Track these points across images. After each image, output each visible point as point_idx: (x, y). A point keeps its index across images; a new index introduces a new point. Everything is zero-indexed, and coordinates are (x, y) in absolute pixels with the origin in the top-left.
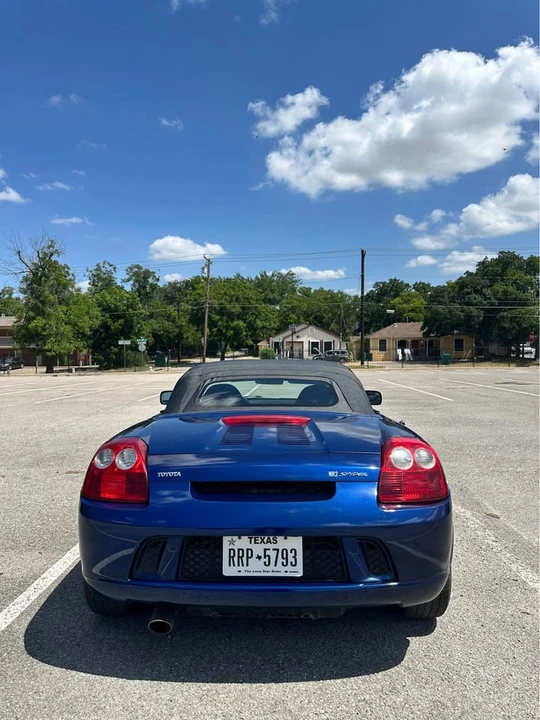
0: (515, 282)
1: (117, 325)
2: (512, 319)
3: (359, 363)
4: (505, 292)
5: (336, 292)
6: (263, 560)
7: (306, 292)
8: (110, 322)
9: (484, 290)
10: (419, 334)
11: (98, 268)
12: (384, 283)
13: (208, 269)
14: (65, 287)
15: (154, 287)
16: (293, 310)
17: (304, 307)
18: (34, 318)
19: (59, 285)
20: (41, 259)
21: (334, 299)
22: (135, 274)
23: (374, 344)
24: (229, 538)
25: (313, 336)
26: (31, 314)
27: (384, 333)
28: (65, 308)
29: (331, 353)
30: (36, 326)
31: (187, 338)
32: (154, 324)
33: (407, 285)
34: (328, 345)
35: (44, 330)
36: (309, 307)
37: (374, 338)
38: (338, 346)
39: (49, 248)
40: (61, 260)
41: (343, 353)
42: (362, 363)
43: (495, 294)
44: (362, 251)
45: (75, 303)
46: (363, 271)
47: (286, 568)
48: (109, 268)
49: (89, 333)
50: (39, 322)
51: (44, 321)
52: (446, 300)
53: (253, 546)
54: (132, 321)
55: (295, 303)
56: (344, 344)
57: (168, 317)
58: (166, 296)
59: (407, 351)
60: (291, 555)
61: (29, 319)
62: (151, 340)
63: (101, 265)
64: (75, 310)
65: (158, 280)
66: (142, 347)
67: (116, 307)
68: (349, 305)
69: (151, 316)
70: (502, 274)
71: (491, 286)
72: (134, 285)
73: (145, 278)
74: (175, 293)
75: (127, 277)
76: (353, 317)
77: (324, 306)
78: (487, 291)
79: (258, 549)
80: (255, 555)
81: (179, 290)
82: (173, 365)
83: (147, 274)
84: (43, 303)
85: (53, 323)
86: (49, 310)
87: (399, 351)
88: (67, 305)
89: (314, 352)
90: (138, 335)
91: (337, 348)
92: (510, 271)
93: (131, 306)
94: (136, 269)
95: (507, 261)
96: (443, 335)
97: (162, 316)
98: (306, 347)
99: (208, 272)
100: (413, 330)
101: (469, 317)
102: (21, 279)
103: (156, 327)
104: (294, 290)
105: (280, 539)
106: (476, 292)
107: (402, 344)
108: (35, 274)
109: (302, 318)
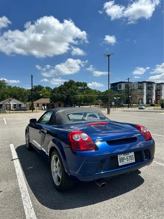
0: (74, 88)
2: (73, 98)
3: (31, 111)
4: (72, 91)
5: (21, 88)
6: (127, 159)
7: (10, 87)
9: (66, 90)
10: (49, 102)
12: (36, 86)
16: (5, 93)
17: (10, 92)
21: (20, 90)
23: (35, 105)
24: (119, 155)
25: (14, 102)
27: (38, 101)
29: (21, 108)
33: (44, 87)
34: (20, 105)
36: (11, 92)
37: (35, 103)
38: (23, 105)
41: (25, 108)
42: (33, 111)
43: (69, 91)
44: (32, 76)
46: (32, 82)
47: (131, 161)
52: (56, 92)
53: (124, 156)
55: (6, 91)
56: (25, 105)
59: (45, 107)
60: (132, 157)
68: (26, 92)
70: (71, 86)
71: (68, 89)
76: (27, 96)
77: (17, 92)
78: (67, 90)
79: (125, 157)
80: (125, 159)
87: (43, 107)
89: (15, 107)
91: (23, 106)
92: (72, 85)
95: (71, 82)
96: (55, 102)
98: (12, 106)
100: (47, 101)
101: (63, 97)
104: (5, 86)
105: (130, 153)
106: (65, 90)
107: (44, 105)
109: (9, 96)
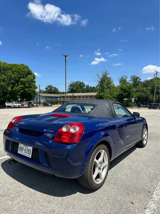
1: (125, 94)
6: (25, 151)
8: (123, 93)
11: (122, 78)
13: (157, 75)
14: (110, 84)
15: (139, 82)
18: (101, 93)
19: (108, 83)
20: (103, 76)
22: (133, 78)
24: (20, 144)
26: (100, 91)
28: (109, 90)
30: (101, 95)
31: (150, 98)
32: (138, 94)
35: (103, 96)
39: (105, 73)
40: (109, 76)
45: (112, 88)
47: (28, 155)
48: (125, 77)
49: (116, 97)
50: (102, 93)
51: (103, 93)
54: (130, 93)
57: (143, 92)
58: (144, 85)
61: (100, 93)
62: (137, 99)
63: (123, 77)
64: (112, 90)
65: (140, 80)
66: (133, 101)
67: (126, 89)
69: (137, 91)
72: (133, 82)
73: (136, 80)
74: (147, 84)
75: (131, 79)
79: (24, 148)
81: (149, 82)
82: (144, 107)
83: (137, 78)
84: (103, 88)
85: (106, 94)
86: (105, 90)
88: (110, 89)
90: (132, 97)
93: (130, 88)
94: (133, 77)
97: (141, 91)
99: (157, 76)
102: (98, 82)
103: (139, 95)
105: (28, 146)
108: (102, 81)
